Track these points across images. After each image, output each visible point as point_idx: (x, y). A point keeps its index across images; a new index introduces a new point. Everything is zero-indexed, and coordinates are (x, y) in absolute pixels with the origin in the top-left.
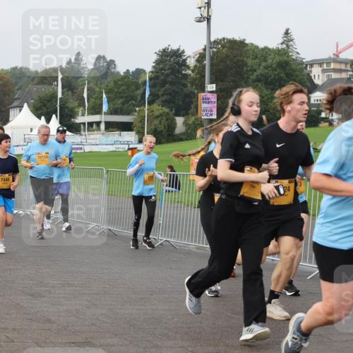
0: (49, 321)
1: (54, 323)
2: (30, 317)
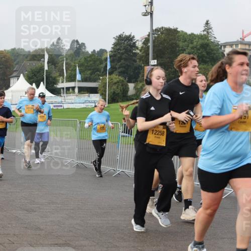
0: (39, 229)
1: (43, 230)
2: (25, 226)
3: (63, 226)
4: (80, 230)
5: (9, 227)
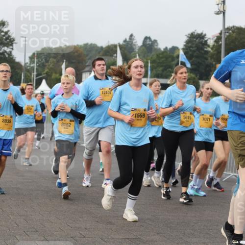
0: (111, 223)
2: (96, 220)
4: (151, 225)
5: (80, 221)
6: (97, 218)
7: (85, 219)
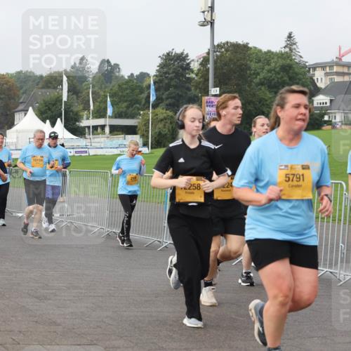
0: (55, 324)
1: (59, 325)
2: (35, 319)
3: (87, 319)
5: (12, 321)
6: (35, 317)
7: (20, 318)
